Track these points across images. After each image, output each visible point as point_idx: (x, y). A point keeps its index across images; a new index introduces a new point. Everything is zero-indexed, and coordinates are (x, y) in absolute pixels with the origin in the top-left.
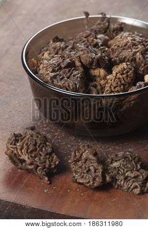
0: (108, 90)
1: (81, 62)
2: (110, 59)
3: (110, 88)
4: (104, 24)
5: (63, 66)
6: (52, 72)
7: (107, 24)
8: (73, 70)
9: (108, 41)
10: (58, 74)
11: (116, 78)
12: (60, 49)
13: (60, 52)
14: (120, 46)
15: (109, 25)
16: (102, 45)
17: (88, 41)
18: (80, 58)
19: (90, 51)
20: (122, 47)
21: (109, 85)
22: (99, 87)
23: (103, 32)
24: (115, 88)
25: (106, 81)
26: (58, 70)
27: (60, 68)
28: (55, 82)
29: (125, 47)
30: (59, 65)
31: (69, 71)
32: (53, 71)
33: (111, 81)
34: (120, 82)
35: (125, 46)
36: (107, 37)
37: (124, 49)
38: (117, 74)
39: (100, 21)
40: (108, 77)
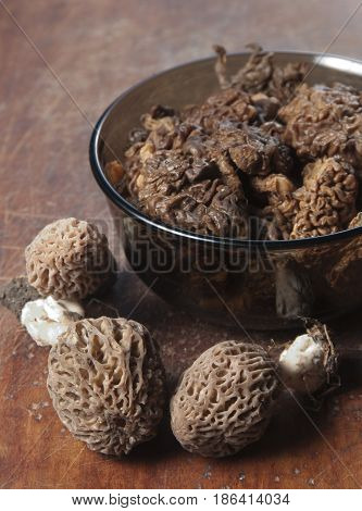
0: (302, 226)
1: (231, 163)
2: (293, 151)
3: (308, 218)
4: (260, 70)
5: (191, 176)
6: (169, 193)
7: (267, 70)
8: (217, 186)
9: (277, 107)
10: (183, 198)
11: (318, 196)
12: (176, 135)
13: (177, 143)
14: (314, 119)
15: (272, 71)
16: (267, 119)
17: (235, 111)
18: (228, 155)
19: (250, 137)
20: (318, 121)
21: (304, 213)
22: (278, 218)
23: (259, 87)
24: (318, 218)
25: (293, 203)
26: (181, 187)
27: (187, 183)
28: (180, 216)
29: (325, 121)
30: (182, 175)
31: (207, 189)
32: (171, 190)
33: (308, 201)
34: (330, 203)
35: (326, 117)
36: (274, 100)
37: (323, 126)
38: (319, 185)
39: (253, 63)
40: (297, 194)
